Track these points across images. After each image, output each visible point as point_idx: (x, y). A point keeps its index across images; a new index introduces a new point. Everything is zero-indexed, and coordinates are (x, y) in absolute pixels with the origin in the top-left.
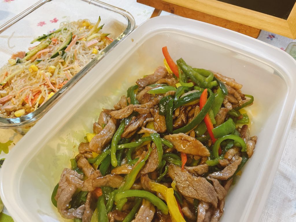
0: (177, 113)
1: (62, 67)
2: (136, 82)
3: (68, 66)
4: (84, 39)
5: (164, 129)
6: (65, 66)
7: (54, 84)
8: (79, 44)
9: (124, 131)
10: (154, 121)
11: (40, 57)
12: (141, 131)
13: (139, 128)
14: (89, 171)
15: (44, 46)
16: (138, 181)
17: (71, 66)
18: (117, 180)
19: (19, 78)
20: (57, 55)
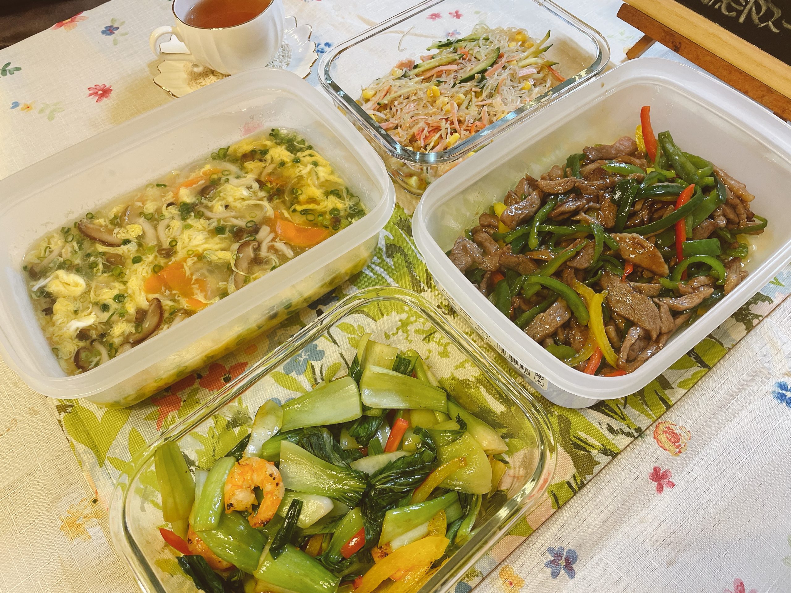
0: (638, 207)
1: (474, 99)
2: (583, 150)
3: (483, 100)
4: (515, 62)
5: (611, 223)
6: (480, 99)
7: (460, 122)
8: (508, 69)
9: (553, 209)
10: (599, 209)
11: (440, 76)
12: (578, 218)
13: (576, 212)
14: (493, 247)
15: (450, 60)
16: (558, 274)
17: (489, 101)
18: (531, 265)
19: (406, 101)
20: (472, 78)
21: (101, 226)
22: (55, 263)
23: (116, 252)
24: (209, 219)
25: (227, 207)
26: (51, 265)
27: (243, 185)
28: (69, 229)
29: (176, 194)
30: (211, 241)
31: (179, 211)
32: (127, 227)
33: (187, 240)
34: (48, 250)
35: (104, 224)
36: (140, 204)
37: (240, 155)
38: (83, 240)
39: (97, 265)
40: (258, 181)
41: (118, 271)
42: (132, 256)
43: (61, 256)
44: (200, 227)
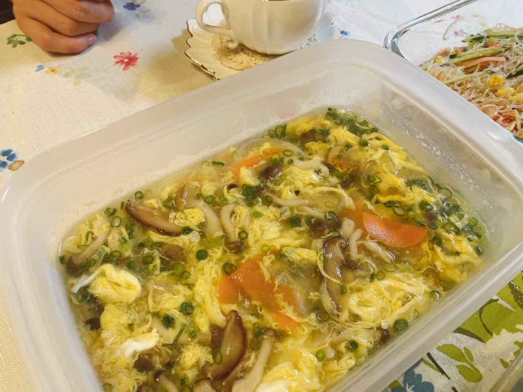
21: (153, 208)
22: (100, 254)
23: (175, 243)
24: (279, 206)
25: (297, 193)
26: (96, 256)
27: (310, 168)
28: (115, 211)
29: (237, 174)
30: (286, 234)
31: (243, 194)
32: (186, 211)
33: (259, 233)
34: (90, 235)
35: (156, 206)
36: (196, 184)
37: (299, 134)
38: (133, 225)
39: (153, 259)
40: (325, 163)
41: (180, 270)
42: (195, 250)
43: (106, 244)
44: (272, 216)
